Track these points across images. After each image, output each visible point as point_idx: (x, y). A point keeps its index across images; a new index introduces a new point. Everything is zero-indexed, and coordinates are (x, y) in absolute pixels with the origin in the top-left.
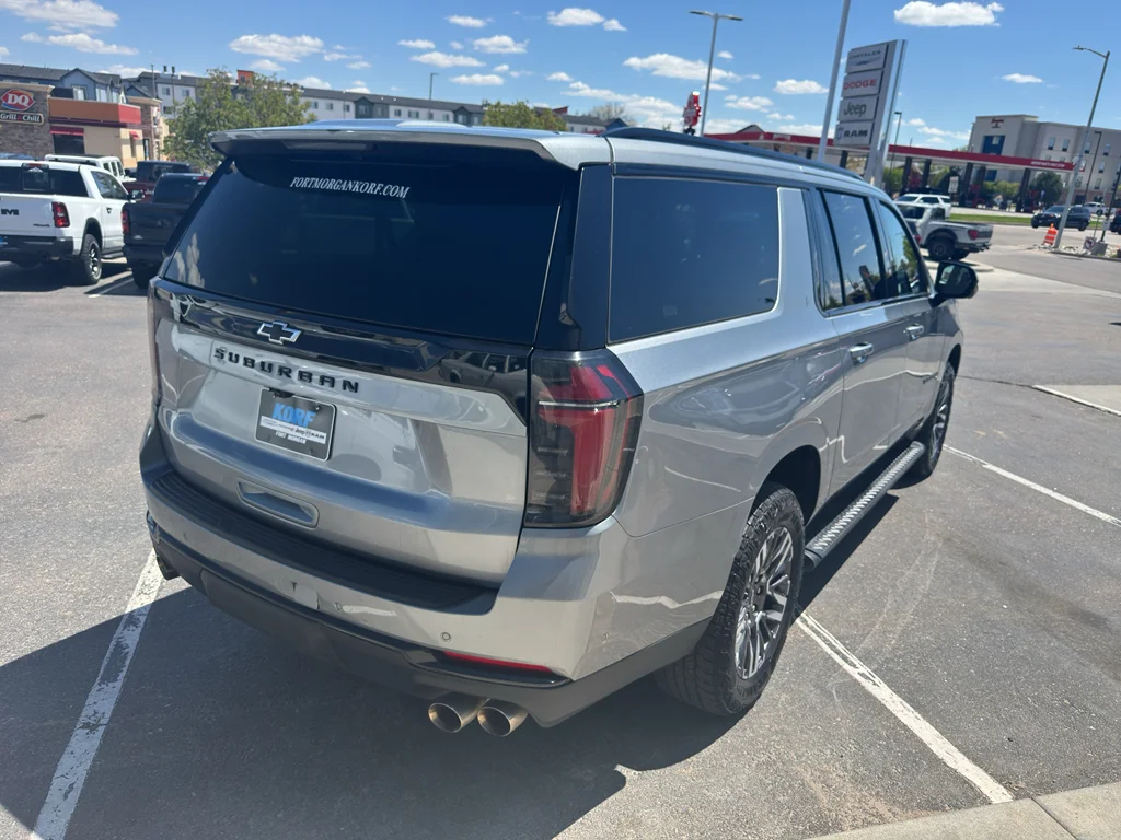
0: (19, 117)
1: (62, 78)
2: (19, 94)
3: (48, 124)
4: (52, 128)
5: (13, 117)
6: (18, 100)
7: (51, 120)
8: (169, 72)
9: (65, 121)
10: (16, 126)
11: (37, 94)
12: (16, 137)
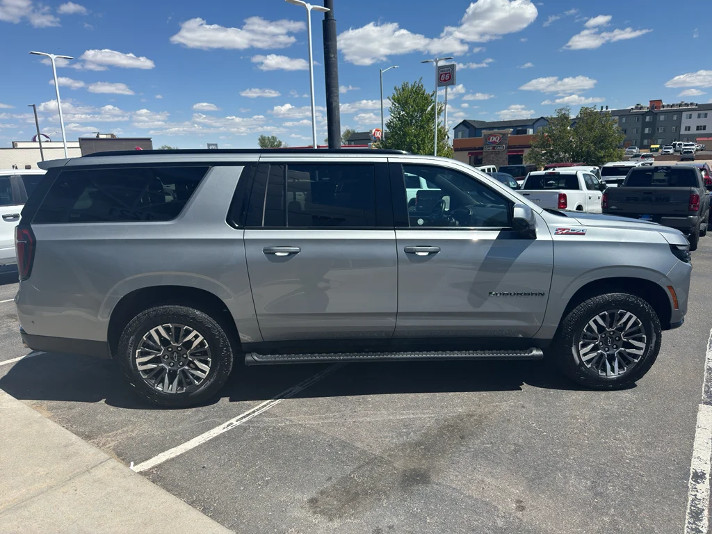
0: (494, 148)
1: (534, 124)
2: (495, 136)
3: (507, 150)
4: (509, 152)
5: (491, 148)
6: (495, 139)
7: (509, 147)
8: (604, 110)
9: (515, 147)
10: (492, 153)
11: (504, 135)
12: (491, 159)
